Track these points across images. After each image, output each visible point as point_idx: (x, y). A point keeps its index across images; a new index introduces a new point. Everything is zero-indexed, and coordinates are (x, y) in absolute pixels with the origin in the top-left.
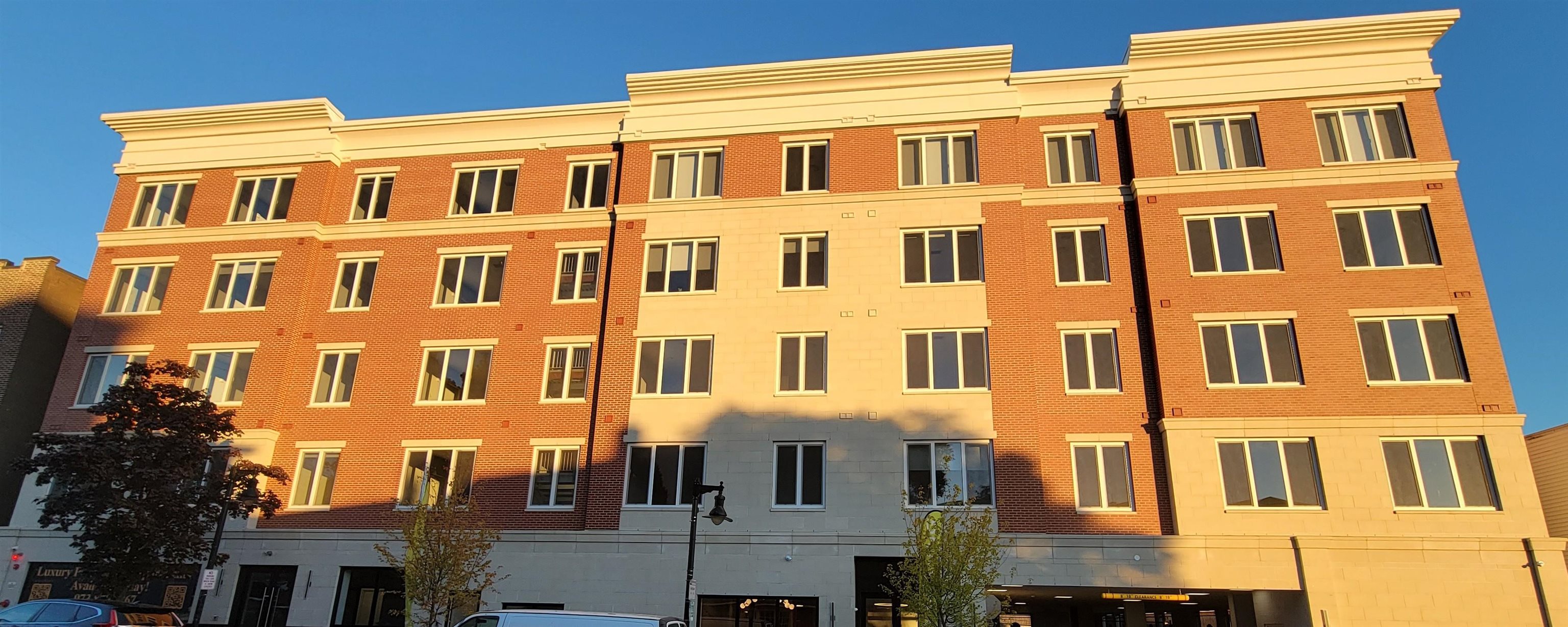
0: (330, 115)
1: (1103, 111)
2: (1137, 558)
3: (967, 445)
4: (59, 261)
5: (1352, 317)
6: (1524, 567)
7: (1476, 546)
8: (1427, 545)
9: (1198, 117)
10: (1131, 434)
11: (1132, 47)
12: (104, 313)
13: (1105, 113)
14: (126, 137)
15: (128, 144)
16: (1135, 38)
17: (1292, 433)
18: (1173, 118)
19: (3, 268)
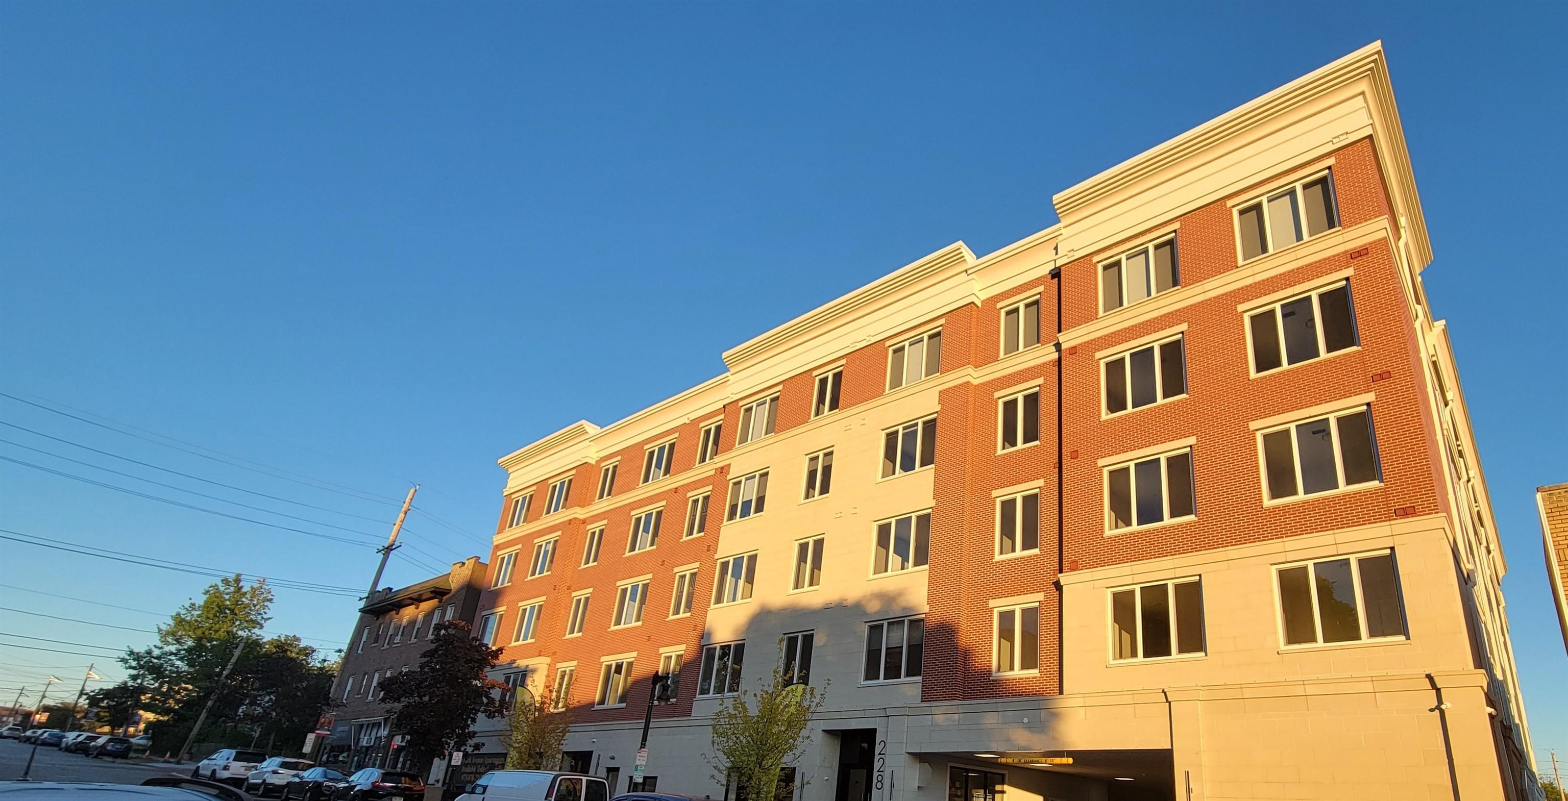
0: (588, 430)
1: (1048, 272)
2: (1026, 720)
3: (911, 622)
4: (480, 558)
5: (1252, 431)
6: (1431, 710)
7: (1369, 687)
8: (1310, 690)
9: (1123, 252)
10: (1043, 593)
11: (1056, 207)
12: (492, 589)
13: (1050, 273)
14: (510, 470)
15: (511, 475)
16: (1056, 198)
17: (1179, 573)
18: (1101, 261)
19: (460, 567)
